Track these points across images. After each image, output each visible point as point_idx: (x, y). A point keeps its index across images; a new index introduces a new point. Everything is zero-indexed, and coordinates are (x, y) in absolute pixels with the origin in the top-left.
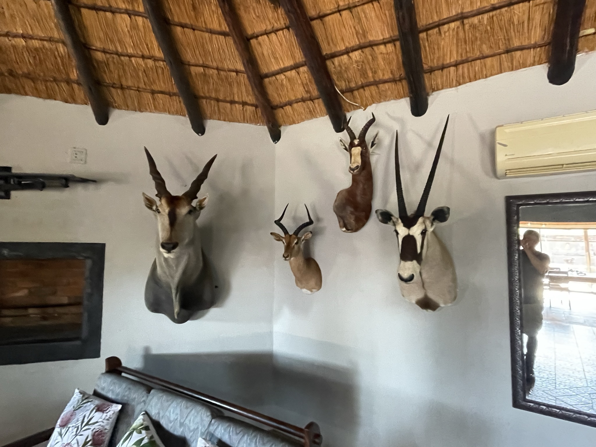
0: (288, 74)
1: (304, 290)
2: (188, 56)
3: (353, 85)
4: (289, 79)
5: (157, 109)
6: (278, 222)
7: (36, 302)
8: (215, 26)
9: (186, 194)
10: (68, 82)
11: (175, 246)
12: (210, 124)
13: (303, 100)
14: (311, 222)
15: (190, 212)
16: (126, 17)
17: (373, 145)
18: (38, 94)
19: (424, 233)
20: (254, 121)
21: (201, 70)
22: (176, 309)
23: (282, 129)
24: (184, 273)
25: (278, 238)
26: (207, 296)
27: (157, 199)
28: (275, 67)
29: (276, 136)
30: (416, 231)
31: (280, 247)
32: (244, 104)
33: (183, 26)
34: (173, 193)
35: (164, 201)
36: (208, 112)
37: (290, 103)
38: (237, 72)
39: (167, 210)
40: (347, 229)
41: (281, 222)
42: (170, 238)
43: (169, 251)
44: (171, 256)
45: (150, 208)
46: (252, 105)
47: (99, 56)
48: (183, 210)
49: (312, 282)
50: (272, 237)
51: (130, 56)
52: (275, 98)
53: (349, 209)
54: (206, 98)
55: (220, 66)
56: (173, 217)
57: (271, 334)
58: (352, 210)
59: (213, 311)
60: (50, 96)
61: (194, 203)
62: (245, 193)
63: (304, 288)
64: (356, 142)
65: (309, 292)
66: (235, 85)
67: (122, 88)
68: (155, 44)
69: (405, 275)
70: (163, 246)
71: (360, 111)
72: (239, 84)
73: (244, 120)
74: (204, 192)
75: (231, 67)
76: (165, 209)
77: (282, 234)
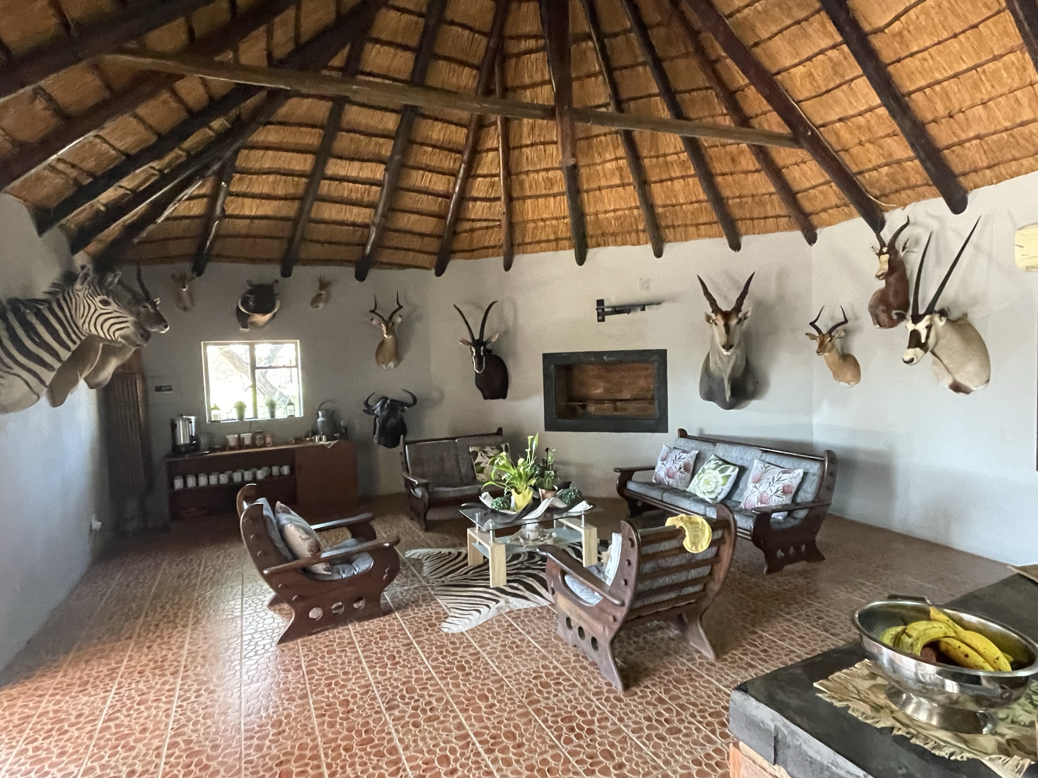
0: (820, 188)
1: (842, 383)
2: (726, 193)
3: (888, 191)
4: (821, 192)
5: (699, 236)
6: (812, 324)
7: (610, 397)
8: (751, 167)
9: (733, 309)
10: (637, 231)
11: (731, 347)
12: (744, 240)
13: (837, 207)
14: (846, 321)
15: (738, 323)
16: (681, 180)
17: (904, 248)
18: (616, 243)
19: (929, 328)
20: (790, 228)
21: (738, 200)
22: (728, 394)
23: (818, 231)
24: (733, 368)
25: (813, 337)
26: (750, 387)
27: (713, 315)
28: (808, 185)
29: (811, 239)
30: (921, 327)
31: (815, 344)
32: (777, 217)
33: (723, 174)
34: (724, 310)
35: (719, 317)
36: (743, 230)
37: (824, 210)
38: (770, 194)
39: (723, 323)
40: (881, 326)
41: (816, 324)
42: (728, 341)
43: (728, 350)
44: (729, 353)
45: (708, 321)
46: (786, 216)
47: (660, 210)
48: (734, 322)
49: (849, 376)
50: (808, 338)
51: (681, 205)
52: (807, 206)
53: (882, 308)
54: (741, 220)
55: (755, 193)
56: (727, 326)
57: (810, 426)
58: (885, 308)
59: (754, 404)
60: (624, 243)
61: (740, 315)
62: (781, 298)
63: (841, 381)
64: (885, 250)
65: (847, 385)
66: (769, 204)
67: (674, 227)
68: (701, 191)
69: (907, 358)
70: (724, 347)
71: (899, 210)
72: (772, 203)
73: (777, 229)
74: (747, 306)
75: (764, 191)
76: (721, 322)
77: (816, 333)
